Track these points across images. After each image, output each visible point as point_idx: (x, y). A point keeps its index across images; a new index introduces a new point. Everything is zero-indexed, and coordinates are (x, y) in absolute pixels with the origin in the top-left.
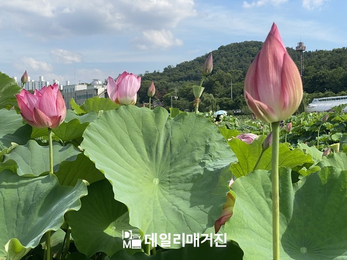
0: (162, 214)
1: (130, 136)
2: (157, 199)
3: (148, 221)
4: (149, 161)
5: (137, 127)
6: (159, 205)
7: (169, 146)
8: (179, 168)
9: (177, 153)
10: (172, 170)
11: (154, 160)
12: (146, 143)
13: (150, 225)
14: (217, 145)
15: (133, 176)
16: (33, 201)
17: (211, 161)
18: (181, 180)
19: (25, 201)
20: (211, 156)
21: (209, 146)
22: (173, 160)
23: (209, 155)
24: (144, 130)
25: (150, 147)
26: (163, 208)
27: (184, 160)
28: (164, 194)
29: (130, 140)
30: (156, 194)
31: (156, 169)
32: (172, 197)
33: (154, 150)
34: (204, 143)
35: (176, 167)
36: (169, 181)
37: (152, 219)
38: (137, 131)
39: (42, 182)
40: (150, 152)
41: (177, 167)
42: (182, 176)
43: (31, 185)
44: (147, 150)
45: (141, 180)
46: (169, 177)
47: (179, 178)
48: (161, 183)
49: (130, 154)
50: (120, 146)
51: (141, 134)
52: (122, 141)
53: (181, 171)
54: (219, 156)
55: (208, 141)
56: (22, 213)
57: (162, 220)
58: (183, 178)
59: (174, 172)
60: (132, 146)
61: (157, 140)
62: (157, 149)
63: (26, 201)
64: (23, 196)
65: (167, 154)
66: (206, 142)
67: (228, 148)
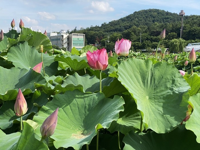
1: (134, 74)
2: (149, 107)
4: (143, 87)
5: (137, 70)
6: (151, 110)
7: (153, 79)
8: (159, 91)
9: (158, 83)
10: (155, 92)
11: (146, 86)
12: (142, 78)
14: (179, 79)
15: (137, 95)
16: (93, 105)
17: (176, 88)
21: (174, 80)
22: (156, 87)
23: (175, 85)
24: (141, 71)
25: (144, 80)
26: (153, 112)
27: (161, 87)
28: (152, 104)
29: (134, 76)
30: (148, 104)
31: (147, 91)
32: (157, 106)
33: (146, 81)
35: (157, 90)
36: (154, 98)
37: (149, 118)
38: (137, 72)
39: (96, 96)
40: (144, 82)
42: (161, 95)
44: (142, 81)
45: (140, 97)
46: (154, 96)
47: (159, 96)
48: (150, 98)
49: (135, 83)
50: (131, 79)
51: (139, 73)
52: (131, 77)
53: (160, 93)
54: (180, 86)
57: (154, 119)
58: (162, 97)
59: (157, 93)
60: (135, 79)
61: (147, 76)
62: (147, 81)
63: (89, 105)
64: (87, 102)
65: (152, 84)
66: (173, 78)
67: (184, 81)
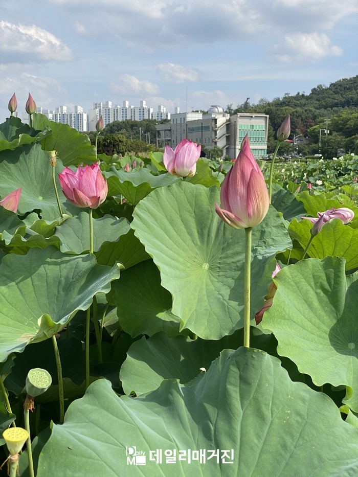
0: (207, 304)
1: (181, 216)
2: (204, 286)
3: (190, 310)
4: (199, 244)
5: (189, 206)
6: (205, 293)
7: (222, 229)
8: (232, 254)
9: (230, 237)
10: (223, 255)
11: (205, 243)
12: (197, 225)
13: (192, 314)
14: (274, 230)
15: (181, 260)
16: (73, 278)
17: (264, 248)
18: (231, 267)
19: (65, 278)
20: (265, 242)
21: (265, 232)
22: (225, 245)
23: (264, 241)
24: (197, 210)
25: (202, 229)
26: (208, 296)
27: (236, 246)
28: (212, 281)
29: (181, 221)
30: (204, 281)
31: (207, 253)
32: (219, 285)
33: (206, 232)
34: (260, 228)
35: (228, 252)
36: (219, 267)
37: (195, 309)
38: (189, 212)
39: (82, 261)
40: (201, 234)
41: (230, 252)
42: (233, 262)
43: (72, 262)
44: (198, 232)
45: (189, 265)
46: (219, 263)
47: (229, 264)
48: (211, 268)
49: (179, 235)
50: (169, 227)
51: (193, 215)
52: (172, 222)
53: (233, 258)
54: (273, 243)
55: (264, 226)
56: (63, 289)
57: (205, 310)
58: (233, 266)
59: (226, 257)
60: (182, 227)
61: (210, 222)
62: (209, 232)
63: (67, 278)
64: (64, 273)
65: (220, 237)
66: (262, 227)
67: (285, 234)
